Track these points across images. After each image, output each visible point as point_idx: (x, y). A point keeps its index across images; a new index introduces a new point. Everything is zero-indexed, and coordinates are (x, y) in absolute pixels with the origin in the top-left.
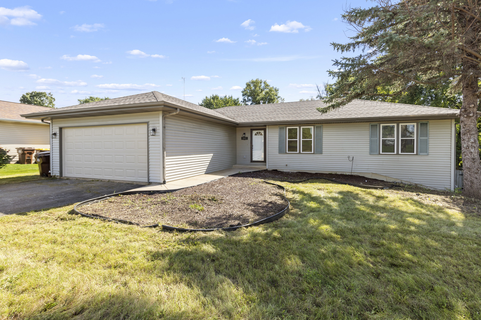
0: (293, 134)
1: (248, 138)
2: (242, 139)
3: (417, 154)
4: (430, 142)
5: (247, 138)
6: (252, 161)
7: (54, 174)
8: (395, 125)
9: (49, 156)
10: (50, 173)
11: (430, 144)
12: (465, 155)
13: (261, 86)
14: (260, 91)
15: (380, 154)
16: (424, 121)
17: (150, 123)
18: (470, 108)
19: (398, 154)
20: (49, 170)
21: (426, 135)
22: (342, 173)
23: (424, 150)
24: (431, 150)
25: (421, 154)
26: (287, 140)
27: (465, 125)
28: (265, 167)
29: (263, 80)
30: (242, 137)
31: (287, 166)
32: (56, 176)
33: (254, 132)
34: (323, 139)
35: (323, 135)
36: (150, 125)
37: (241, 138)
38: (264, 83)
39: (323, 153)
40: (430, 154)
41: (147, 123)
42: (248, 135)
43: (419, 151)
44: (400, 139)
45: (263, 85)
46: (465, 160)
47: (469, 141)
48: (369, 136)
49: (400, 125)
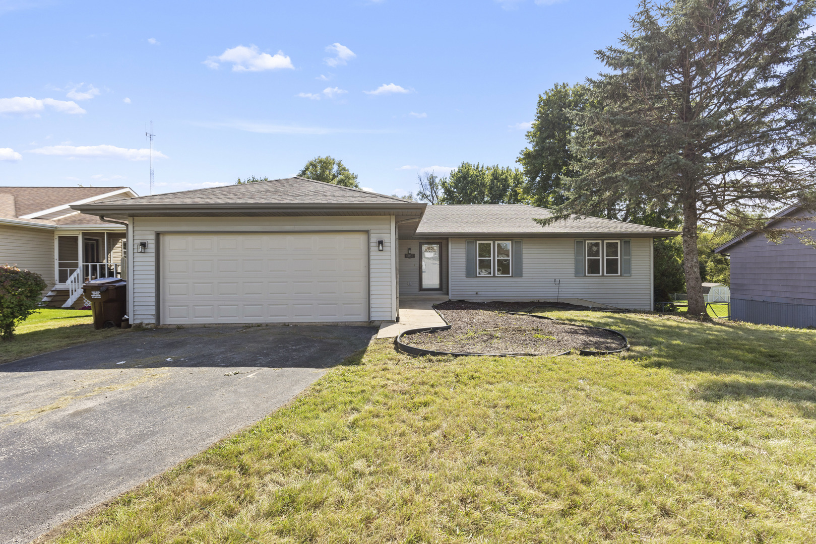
0: (485, 250)
1: (416, 255)
2: (406, 257)
3: (621, 276)
4: (632, 262)
5: (413, 256)
6: (421, 289)
7: (138, 322)
8: (600, 242)
9: (125, 287)
10: (128, 320)
11: (632, 264)
12: (690, 275)
13: (332, 168)
14: (331, 177)
15: (585, 276)
16: (627, 239)
17: (372, 231)
18: (693, 228)
19: (603, 275)
20: (125, 313)
21: (629, 254)
22: (546, 301)
23: (627, 271)
24: (633, 271)
25: (625, 275)
26: (478, 258)
27: (689, 245)
28: (447, 296)
29: (337, 160)
30: (406, 255)
31: (477, 294)
32: (144, 325)
33: (424, 247)
34: (523, 257)
35: (524, 252)
36: (372, 236)
37: (404, 256)
38: (339, 165)
39: (523, 275)
40: (633, 275)
41: (367, 232)
42: (415, 251)
43: (623, 271)
44: (605, 258)
45: (335, 168)
46: (689, 279)
47: (692, 261)
48: (573, 255)
49: (605, 242)
